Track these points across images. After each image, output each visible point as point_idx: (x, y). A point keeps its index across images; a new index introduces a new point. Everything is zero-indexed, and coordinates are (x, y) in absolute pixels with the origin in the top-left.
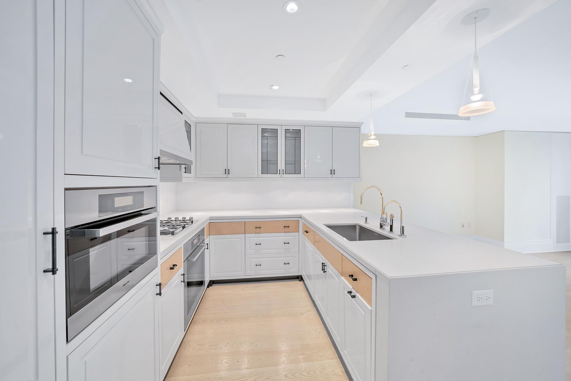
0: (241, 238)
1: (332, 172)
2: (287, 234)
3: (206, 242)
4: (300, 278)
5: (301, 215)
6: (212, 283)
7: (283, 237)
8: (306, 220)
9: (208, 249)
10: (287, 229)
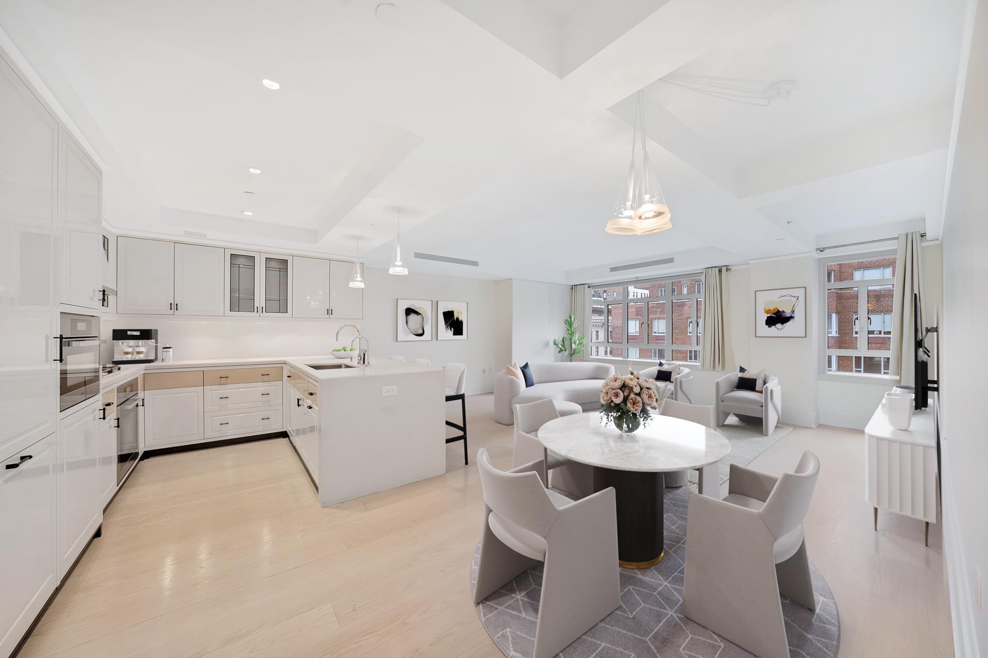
0: (197, 392)
1: (330, 312)
2: (266, 384)
3: (141, 395)
4: (284, 435)
5: (285, 361)
6: (148, 455)
7: (262, 387)
8: (292, 367)
9: (143, 405)
10: (266, 378)
